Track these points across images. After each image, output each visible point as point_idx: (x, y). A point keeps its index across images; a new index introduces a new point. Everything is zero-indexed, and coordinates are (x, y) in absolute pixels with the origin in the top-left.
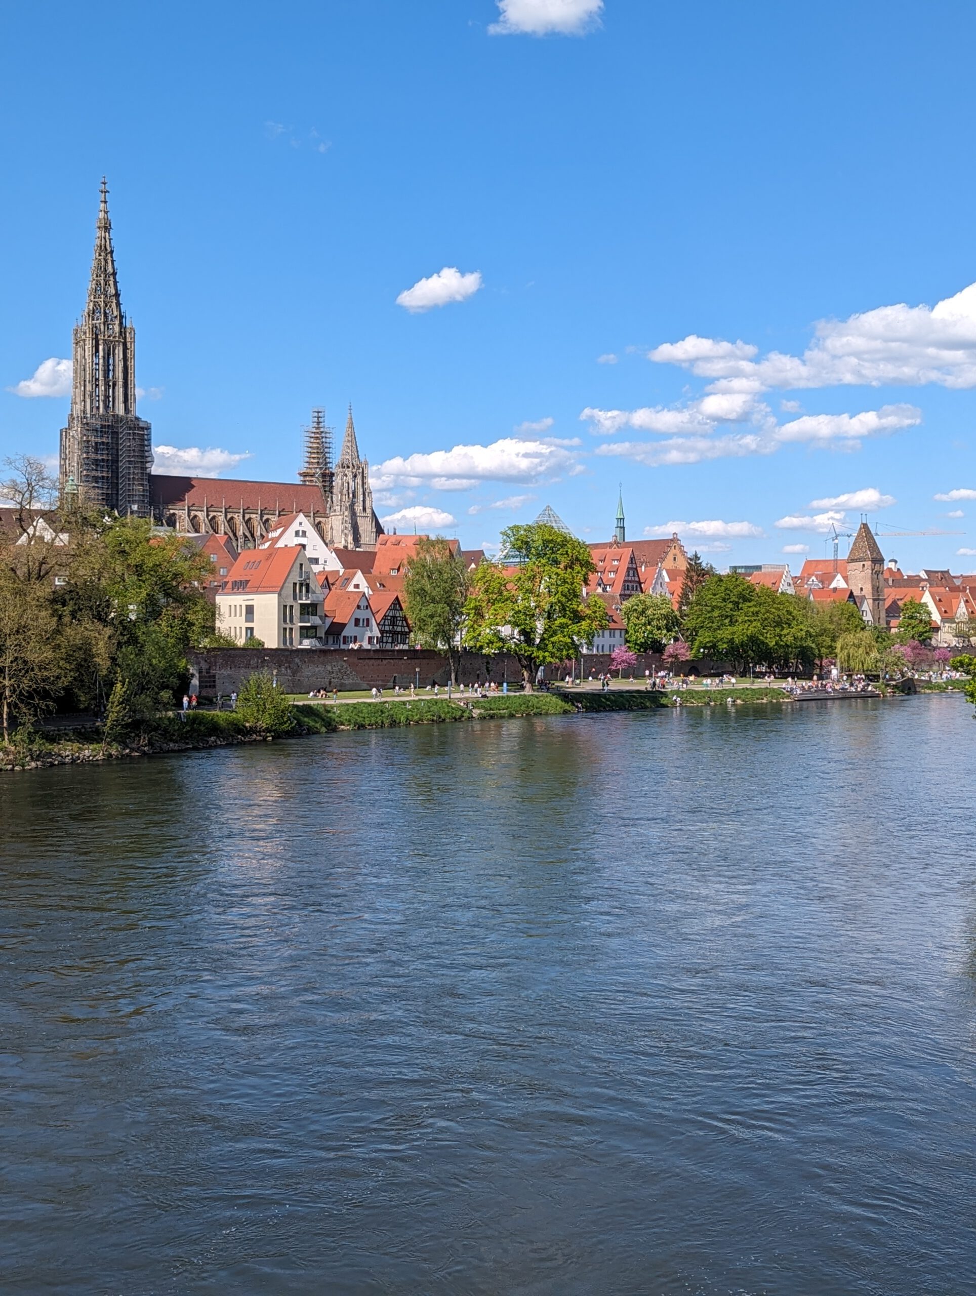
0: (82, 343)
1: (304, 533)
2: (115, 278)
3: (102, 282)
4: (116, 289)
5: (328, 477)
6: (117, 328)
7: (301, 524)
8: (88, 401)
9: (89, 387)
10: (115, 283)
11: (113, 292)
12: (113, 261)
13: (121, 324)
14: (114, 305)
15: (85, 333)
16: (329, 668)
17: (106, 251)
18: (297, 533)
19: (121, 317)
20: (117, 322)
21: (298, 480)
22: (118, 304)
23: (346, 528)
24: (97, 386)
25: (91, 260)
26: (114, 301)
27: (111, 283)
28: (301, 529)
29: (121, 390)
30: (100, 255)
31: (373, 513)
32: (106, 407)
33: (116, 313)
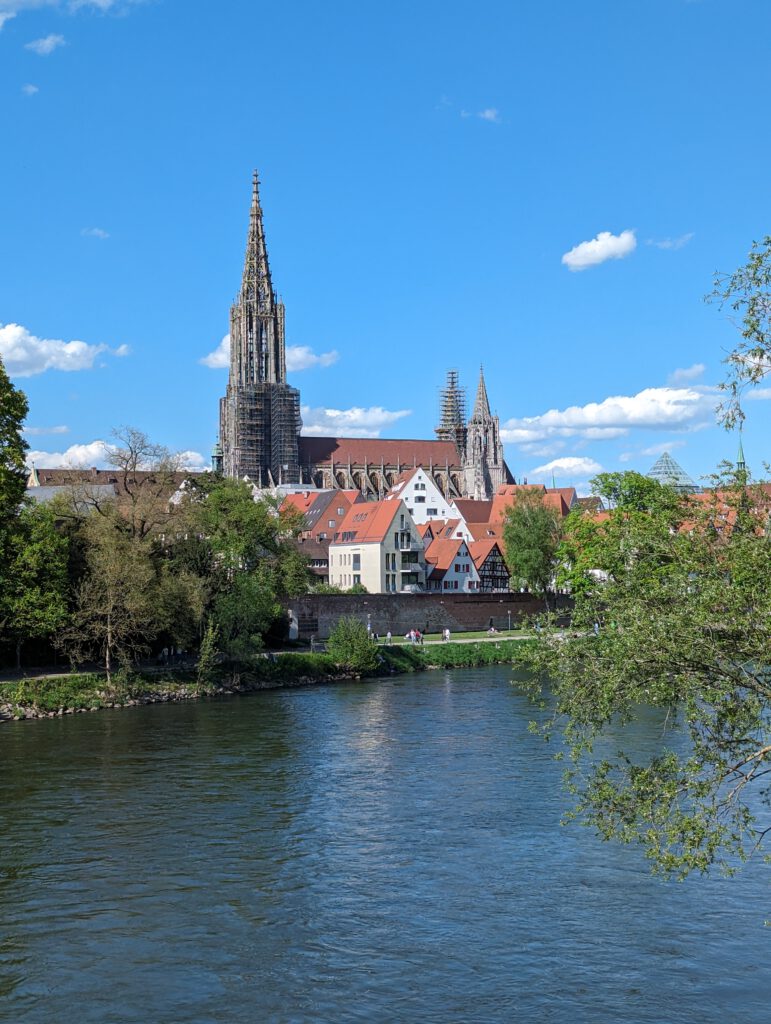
0: (237, 321)
1: (423, 486)
2: (266, 260)
3: (255, 264)
4: (268, 270)
5: (462, 433)
6: (268, 306)
7: (420, 478)
8: (244, 372)
9: (244, 360)
10: (267, 264)
11: (265, 273)
12: (264, 245)
13: (272, 301)
14: (266, 285)
15: (240, 311)
16: (426, 611)
17: (258, 236)
18: (417, 487)
19: (272, 295)
20: (269, 300)
21: (435, 437)
22: (270, 284)
23: (479, 480)
24: (251, 358)
25: (245, 244)
26: (266, 281)
27: (263, 265)
28: (420, 482)
29: (273, 361)
30: (253, 240)
31: (504, 464)
32: (260, 377)
33: (267, 292)
